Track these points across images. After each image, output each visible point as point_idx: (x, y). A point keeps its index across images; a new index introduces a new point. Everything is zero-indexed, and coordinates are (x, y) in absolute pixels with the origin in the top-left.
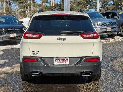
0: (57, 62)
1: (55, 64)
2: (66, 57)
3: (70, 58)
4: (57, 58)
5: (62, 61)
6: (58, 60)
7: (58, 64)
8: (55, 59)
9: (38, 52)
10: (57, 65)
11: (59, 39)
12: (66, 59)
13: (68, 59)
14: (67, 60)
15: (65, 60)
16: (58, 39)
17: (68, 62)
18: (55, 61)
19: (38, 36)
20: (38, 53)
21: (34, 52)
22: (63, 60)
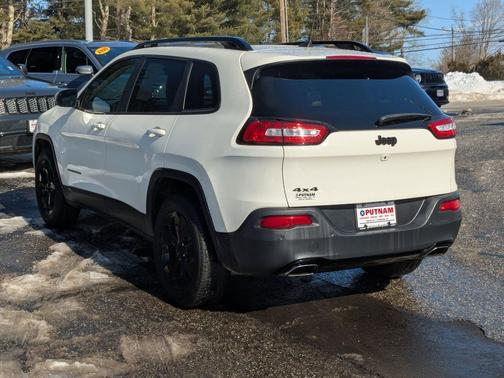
0: (364, 221)
1: (359, 226)
2: (386, 203)
3: (397, 202)
4: (363, 205)
5: (378, 215)
6: (367, 212)
7: (370, 225)
8: (358, 211)
9: (316, 189)
10: (367, 230)
11: (381, 141)
12: (387, 207)
13: (393, 206)
14: (391, 210)
15: (385, 211)
16: (378, 143)
17: (394, 217)
18: (359, 216)
19: (314, 132)
20: (313, 192)
21: (301, 192)
22: (379, 210)
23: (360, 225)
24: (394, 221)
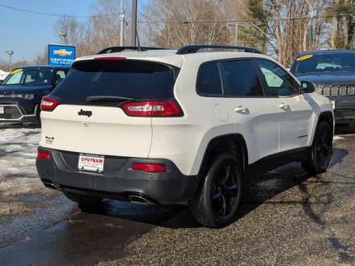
0: (83, 164)
2: (99, 156)
3: (106, 157)
4: (85, 154)
5: (92, 163)
6: (86, 159)
7: (86, 168)
8: (81, 157)
9: (53, 138)
10: (83, 170)
12: (99, 159)
13: (103, 159)
14: (101, 161)
15: (97, 161)
16: (80, 114)
17: (102, 167)
18: (80, 160)
20: (52, 140)
21: (48, 139)
22: (94, 160)
23: (80, 167)
24: (101, 169)
